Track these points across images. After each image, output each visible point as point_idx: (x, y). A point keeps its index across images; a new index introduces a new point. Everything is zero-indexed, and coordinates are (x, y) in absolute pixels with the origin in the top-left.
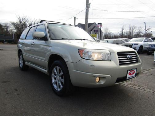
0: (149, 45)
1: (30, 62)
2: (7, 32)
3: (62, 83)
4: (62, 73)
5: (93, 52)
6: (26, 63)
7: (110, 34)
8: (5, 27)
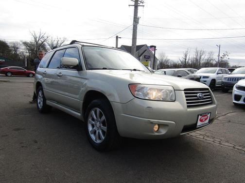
0: (225, 78)
1: (54, 100)
2: (16, 55)
3: (103, 132)
4: (104, 118)
5: (150, 89)
6: (48, 102)
7: (167, 61)
8: (13, 49)
